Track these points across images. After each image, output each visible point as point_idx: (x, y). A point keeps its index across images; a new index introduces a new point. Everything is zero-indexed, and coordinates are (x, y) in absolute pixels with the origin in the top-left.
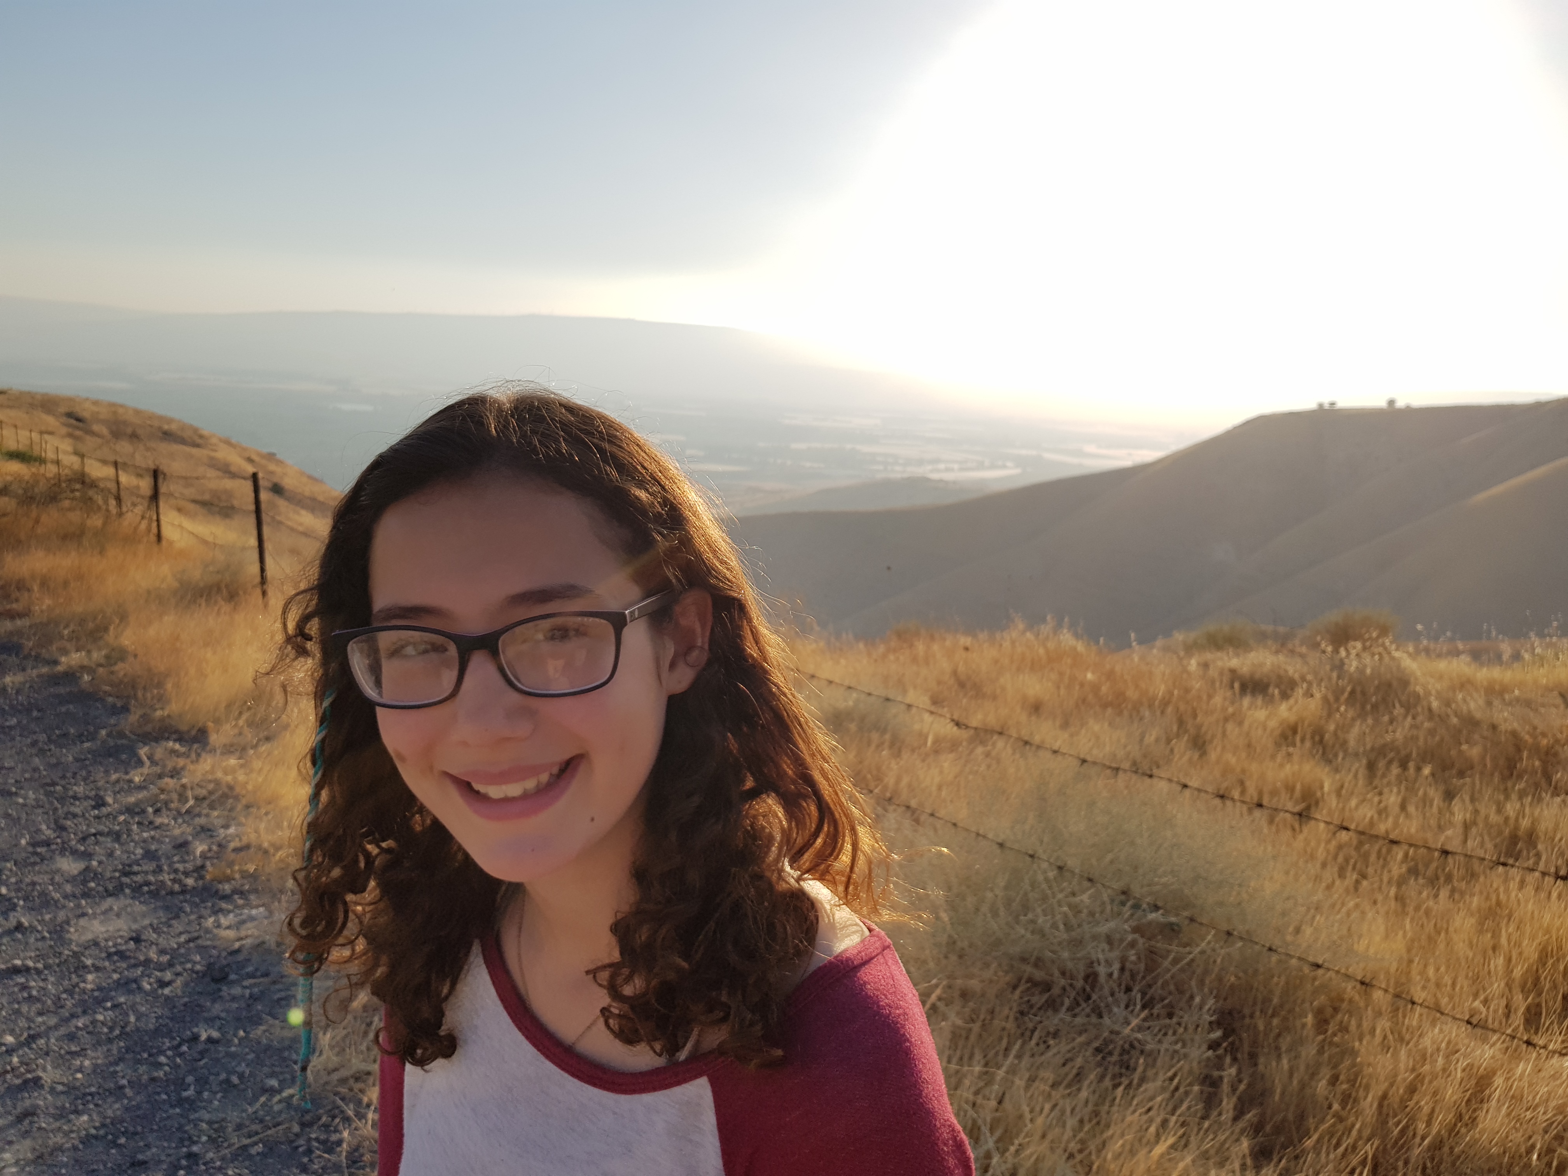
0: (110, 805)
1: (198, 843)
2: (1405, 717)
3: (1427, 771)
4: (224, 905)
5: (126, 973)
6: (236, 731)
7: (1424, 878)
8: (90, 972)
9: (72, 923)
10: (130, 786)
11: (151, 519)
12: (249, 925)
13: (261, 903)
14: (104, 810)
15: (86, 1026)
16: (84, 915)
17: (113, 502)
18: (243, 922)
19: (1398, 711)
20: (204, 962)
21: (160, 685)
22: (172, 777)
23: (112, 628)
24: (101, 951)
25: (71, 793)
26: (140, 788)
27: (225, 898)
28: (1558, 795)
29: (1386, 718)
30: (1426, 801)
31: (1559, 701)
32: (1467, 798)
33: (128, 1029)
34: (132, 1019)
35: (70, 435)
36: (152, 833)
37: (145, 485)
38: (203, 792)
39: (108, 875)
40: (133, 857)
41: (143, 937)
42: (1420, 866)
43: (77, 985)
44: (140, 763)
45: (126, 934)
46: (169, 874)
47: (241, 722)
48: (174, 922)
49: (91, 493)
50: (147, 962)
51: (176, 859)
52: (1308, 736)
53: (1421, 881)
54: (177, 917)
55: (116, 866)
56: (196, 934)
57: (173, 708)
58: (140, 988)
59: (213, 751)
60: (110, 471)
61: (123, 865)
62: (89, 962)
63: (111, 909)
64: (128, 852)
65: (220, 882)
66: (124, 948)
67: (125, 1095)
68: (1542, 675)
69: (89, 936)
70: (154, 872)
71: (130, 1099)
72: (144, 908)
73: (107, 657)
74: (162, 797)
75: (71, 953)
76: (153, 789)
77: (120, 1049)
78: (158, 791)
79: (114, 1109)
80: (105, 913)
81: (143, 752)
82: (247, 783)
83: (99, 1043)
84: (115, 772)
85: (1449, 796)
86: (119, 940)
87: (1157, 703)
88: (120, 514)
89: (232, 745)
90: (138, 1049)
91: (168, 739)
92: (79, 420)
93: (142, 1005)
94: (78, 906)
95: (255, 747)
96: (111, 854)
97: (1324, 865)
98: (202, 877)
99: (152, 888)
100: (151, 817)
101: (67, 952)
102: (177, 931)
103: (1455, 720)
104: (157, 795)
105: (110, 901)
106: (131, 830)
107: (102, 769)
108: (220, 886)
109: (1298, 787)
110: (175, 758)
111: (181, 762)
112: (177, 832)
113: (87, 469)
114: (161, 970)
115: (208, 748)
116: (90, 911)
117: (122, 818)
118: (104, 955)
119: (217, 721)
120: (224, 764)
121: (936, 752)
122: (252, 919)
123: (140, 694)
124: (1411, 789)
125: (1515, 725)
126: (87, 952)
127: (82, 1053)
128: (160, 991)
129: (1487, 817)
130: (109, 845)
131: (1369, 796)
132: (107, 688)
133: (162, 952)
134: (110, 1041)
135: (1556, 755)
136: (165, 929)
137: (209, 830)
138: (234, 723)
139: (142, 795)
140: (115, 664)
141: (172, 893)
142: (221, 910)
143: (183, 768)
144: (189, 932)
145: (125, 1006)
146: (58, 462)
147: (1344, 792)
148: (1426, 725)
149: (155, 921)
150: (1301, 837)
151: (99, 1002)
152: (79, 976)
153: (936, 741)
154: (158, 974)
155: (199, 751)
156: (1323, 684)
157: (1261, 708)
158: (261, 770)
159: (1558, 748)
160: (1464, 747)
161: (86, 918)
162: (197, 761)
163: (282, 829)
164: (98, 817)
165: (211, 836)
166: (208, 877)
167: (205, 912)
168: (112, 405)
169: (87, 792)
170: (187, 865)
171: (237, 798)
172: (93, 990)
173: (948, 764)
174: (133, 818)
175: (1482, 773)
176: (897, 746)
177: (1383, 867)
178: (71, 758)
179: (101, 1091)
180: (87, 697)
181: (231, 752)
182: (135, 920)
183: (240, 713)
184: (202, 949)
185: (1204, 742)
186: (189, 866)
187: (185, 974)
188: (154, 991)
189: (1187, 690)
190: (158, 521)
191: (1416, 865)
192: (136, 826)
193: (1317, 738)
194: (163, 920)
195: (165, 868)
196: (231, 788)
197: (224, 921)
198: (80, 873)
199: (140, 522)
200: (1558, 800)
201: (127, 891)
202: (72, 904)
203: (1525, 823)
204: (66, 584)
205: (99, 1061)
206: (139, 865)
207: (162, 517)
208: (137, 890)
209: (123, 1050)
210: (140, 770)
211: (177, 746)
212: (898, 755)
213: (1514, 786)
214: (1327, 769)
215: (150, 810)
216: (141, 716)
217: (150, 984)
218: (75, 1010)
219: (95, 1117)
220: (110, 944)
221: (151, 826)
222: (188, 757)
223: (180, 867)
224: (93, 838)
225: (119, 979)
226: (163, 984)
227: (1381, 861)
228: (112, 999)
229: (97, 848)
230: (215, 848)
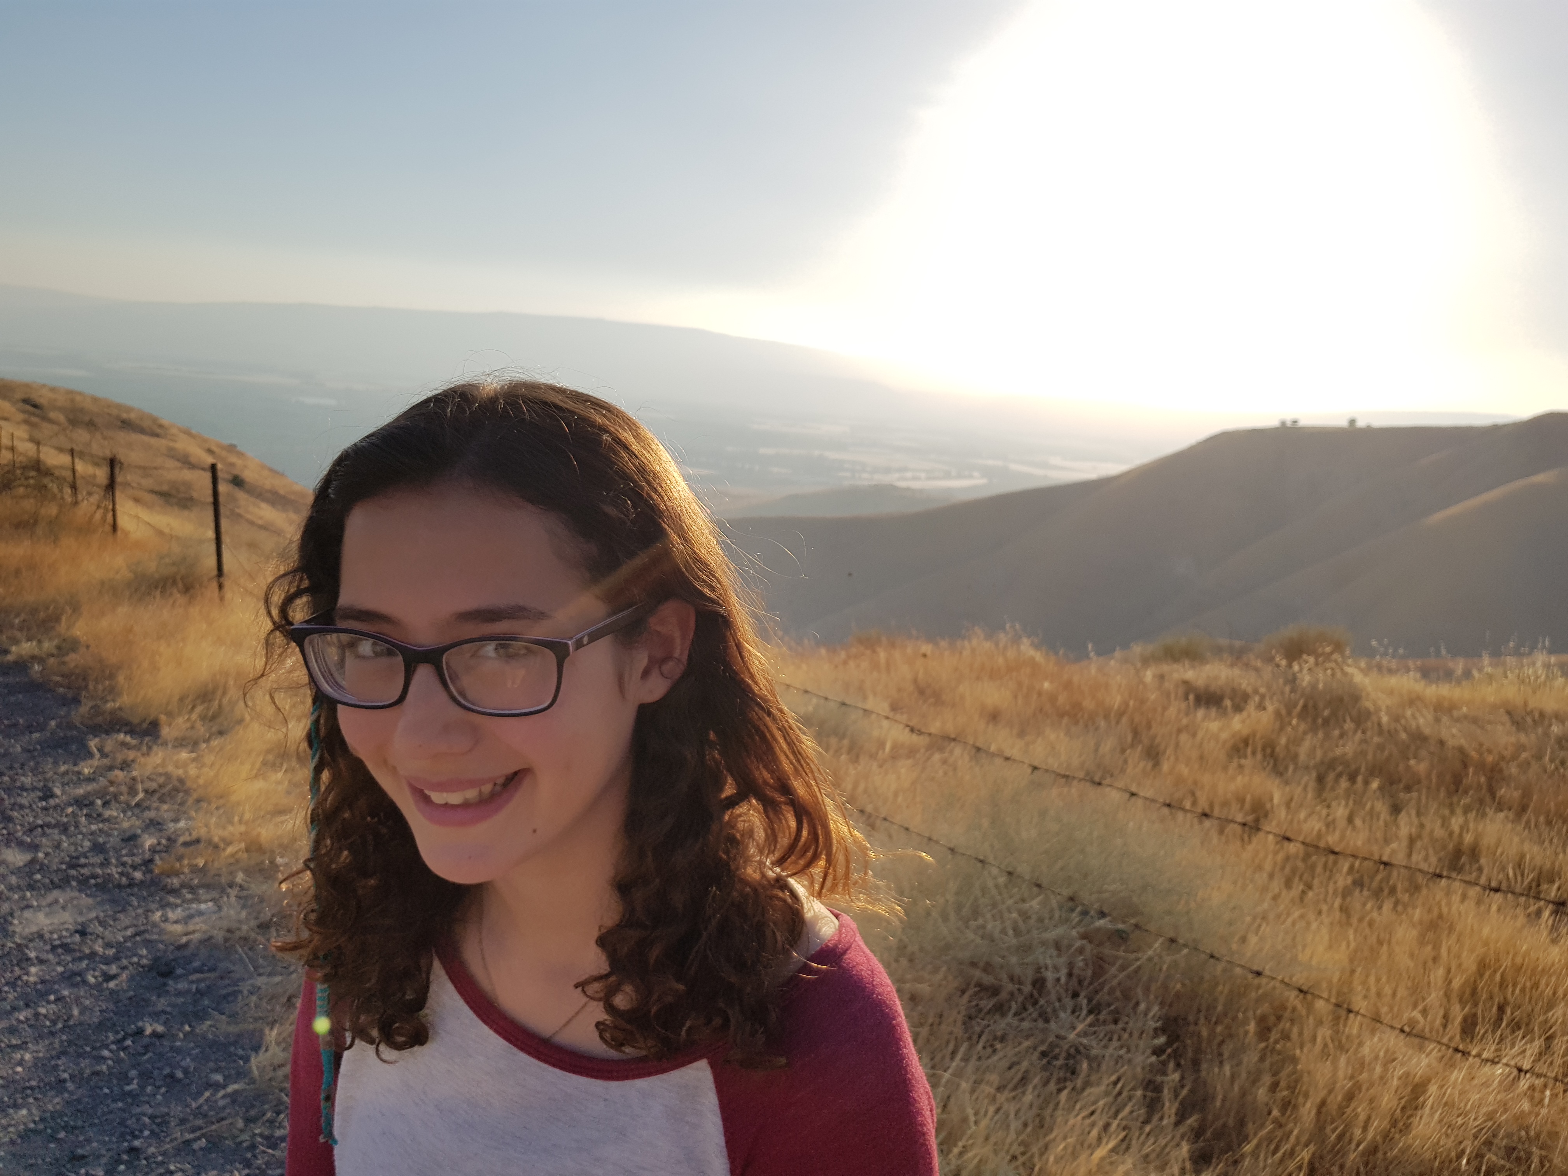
0: (57, 797)
1: (147, 836)
2: (1355, 732)
3: (1375, 785)
4: (172, 900)
5: (70, 965)
6: (188, 725)
7: (1369, 890)
8: (33, 965)
9: (17, 914)
10: (79, 778)
11: (106, 509)
12: (197, 919)
13: (209, 897)
14: (52, 802)
15: (27, 1019)
16: (28, 907)
17: (68, 491)
18: (191, 917)
19: (1349, 725)
20: (150, 957)
21: (111, 676)
22: (122, 769)
23: (64, 618)
24: (45, 942)
25: (18, 784)
26: (89, 780)
27: (174, 892)
28: (1501, 810)
29: (1337, 732)
30: (1372, 814)
31: (1506, 718)
32: (1413, 813)
33: (71, 1023)
34: (76, 1012)
35: (26, 422)
36: (101, 825)
37: (101, 474)
38: (153, 785)
39: (55, 867)
40: (80, 849)
41: (89, 930)
42: (1366, 880)
43: (19, 978)
44: (90, 755)
45: (71, 927)
46: (116, 867)
47: (194, 716)
48: (121, 916)
49: (46, 481)
50: (93, 955)
51: (124, 852)
52: (1259, 749)
53: (1366, 893)
54: (123, 910)
55: (63, 858)
56: (142, 928)
57: (125, 700)
58: (84, 982)
59: (165, 744)
60: (65, 459)
61: (71, 857)
62: (32, 955)
63: (56, 901)
64: (75, 844)
65: (169, 876)
66: (69, 940)
67: (66, 1090)
68: (1490, 693)
69: (34, 929)
70: (102, 865)
71: (71, 1093)
72: (90, 901)
73: (59, 648)
74: (112, 789)
75: (13, 945)
76: (103, 781)
77: (62, 1042)
78: (107, 783)
79: (55, 1103)
80: (50, 905)
81: (93, 744)
82: (198, 777)
83: (41, 1037)
84: (64, 763)
85: (1396, 809)
86: (64, 933)
87: (1112, 715)
88: (76, 503)
89: (183, 739)
90: (81, 1042)
91: (119, 731)
92: (35, 406)
93: (87, 999)
94: (23, 898)
95: (207, 741)
96: (58, 846)
97: (1271, 876)
98: (150, 871)
99: (99, 880)
100: (100, 810)
101: (10, 944)
102: (123, 925)
103: (1403, 736)
104: (105, 788)
105: (56, 893)
106: (79, 822)
107: (51, 760)
108: (169, 880)
109: (1248, 798)
110: (126, 751)
111: (131, 755)
112: (126, 825)
113: (42, 457)
114: (107, 964)
115: (160, 741)
116: (35, 904)
117: (70, 810)
118: (48, 947)
119: (170, 714)
120: (175, 758)
121: (894, 757)
122: (200, 913)
123: (91, 687)
124: (1359, 803)
125: (1463, 742)
126: (31, 945)
127: (23, 1046)
128: (105, 985)
129: (1432, 832)
130: (56, 837)
131: (1318, 808)
132: (58, 679)
133: (108, 945)
134: (52, 1034)
135: (1501, 771)
136: (112, 923)
137: (158, 823)
138: (186, 717)
139: (90, 787)
140: (67, 654)
141: (119, 886)
142: (169, 904)
143: (133, 761)
144: (135, 926)
145: (68, 1000)
146: (12, 449)
147: (1293, 804)
148: (1377, 740)
149: (102, 914)
150: (1250, 848)
151: (43, 995)
152: (22, 969)
153: (893, 748)
154: (104, 967)
155: (150, 744)
156: (1275, 698)
157: (1215, 720)
158: (212, 765)
159: (1503, 764)
160: (1412, 762)
161: (31, 910)
162: (148, 754)
163: (232, 824)
164: (45, 809)
165: (161, 830)
166: (157, 871)
167: (153, 906)
168: (70, 392)
169: (35, 784)
170: (136, 859)
171: (187, 792)
172: (35, 983)
173: (905, 770)
174: (81, 809)
175: (1429, 788)
176: (855, 751)
177: (1330, 878)
178: (19, 749)
179: (42, 1084)
180: (35, 687)
181: (181, 745)
182: (81, 913)
183: (193, 708)
184: (148, 943)
185: (1158, 754)
186: (138, 860)
187: (131, 968)
188: (98, 986)
189: (1143, 702)
190: (114, 510)
191: (1362, 877)
192: (84, 818)
193: (1268, 750)
194: (110, 913)
195: (114, 861)
196: (181, 781)
197: (171, 915)
198: (25, 866)
199: (95, 512)
200: (1501, 815)
201: (74, 883)
202: (16, 897)
203: (1468, 838)
204: (17, 572)
205: (41, 1055)
206: (87, 857)
207: (118, 507)
208: (83, 883)
209: (66, 1044)
210: (89, 762)
211: (128, 739)
212: (856, 760)
213: (1459, 801)
214: (1277, 781)
215: (99, 802)
216: (92, 707)
217: (96, 977)
218: (16, 1002)
219: (34, 1111)
220: (55, 936)
221: (100, 819)
222: (139, 749)
223: (128, 860)
224: (40, 830)
225: (62, 973)
226: (108, 978)
227: (1328, 873)
228: (54, 992)
229: (44, 840)
230: (164, 841)
